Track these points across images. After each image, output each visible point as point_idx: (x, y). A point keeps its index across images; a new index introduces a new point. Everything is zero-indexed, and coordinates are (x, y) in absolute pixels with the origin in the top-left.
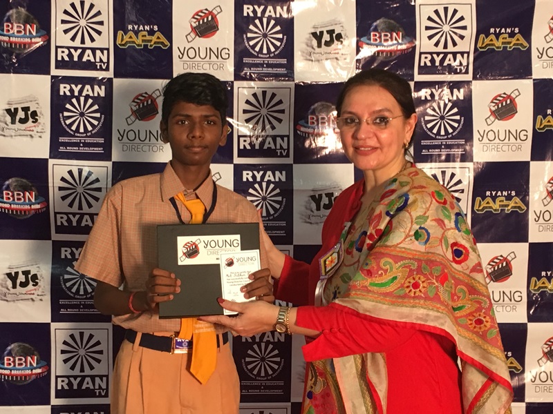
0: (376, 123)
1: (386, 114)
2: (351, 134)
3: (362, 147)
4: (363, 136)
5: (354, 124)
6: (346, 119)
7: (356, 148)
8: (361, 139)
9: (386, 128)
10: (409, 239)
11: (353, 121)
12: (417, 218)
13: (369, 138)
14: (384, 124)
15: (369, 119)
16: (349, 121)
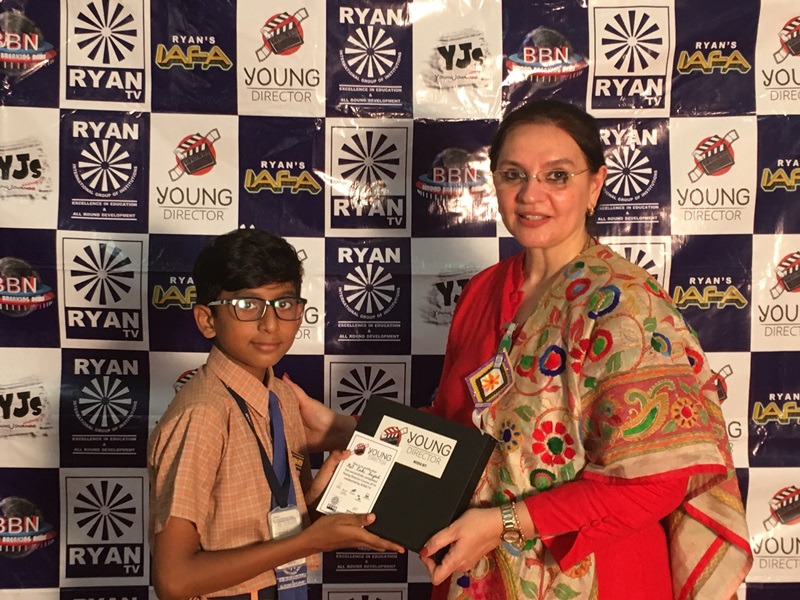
0: (550, 179)
1: (566, 167)
2: (514, 195)
3: (530, 214)
4: (532, 199)
5: (518, 180)
6: (506, 173)
7: (521, 216)
8: (530, 203)
9: (565, 188)
10: (648, 352)
11: (516, 175)
12: (645, 322)
13: (541, 202)
14: (561, 181)
15: (540, 174)
16: (510, 176)
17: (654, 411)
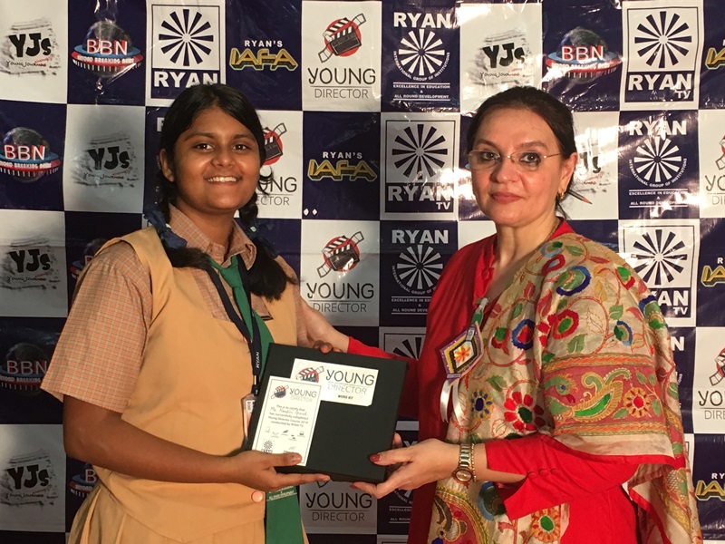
0: (523, 161)
1: (539, 149)
2: (488, 175)
4: (505, 178)
5: (493, 161)
6: (482, 153)
8: (503, 183)
11: (491, 156)
12: (612, 309)
13: (513, 182)
14: (534, 164)
15: (514, 155)
16: (485, 157)
17: (608, 397)
